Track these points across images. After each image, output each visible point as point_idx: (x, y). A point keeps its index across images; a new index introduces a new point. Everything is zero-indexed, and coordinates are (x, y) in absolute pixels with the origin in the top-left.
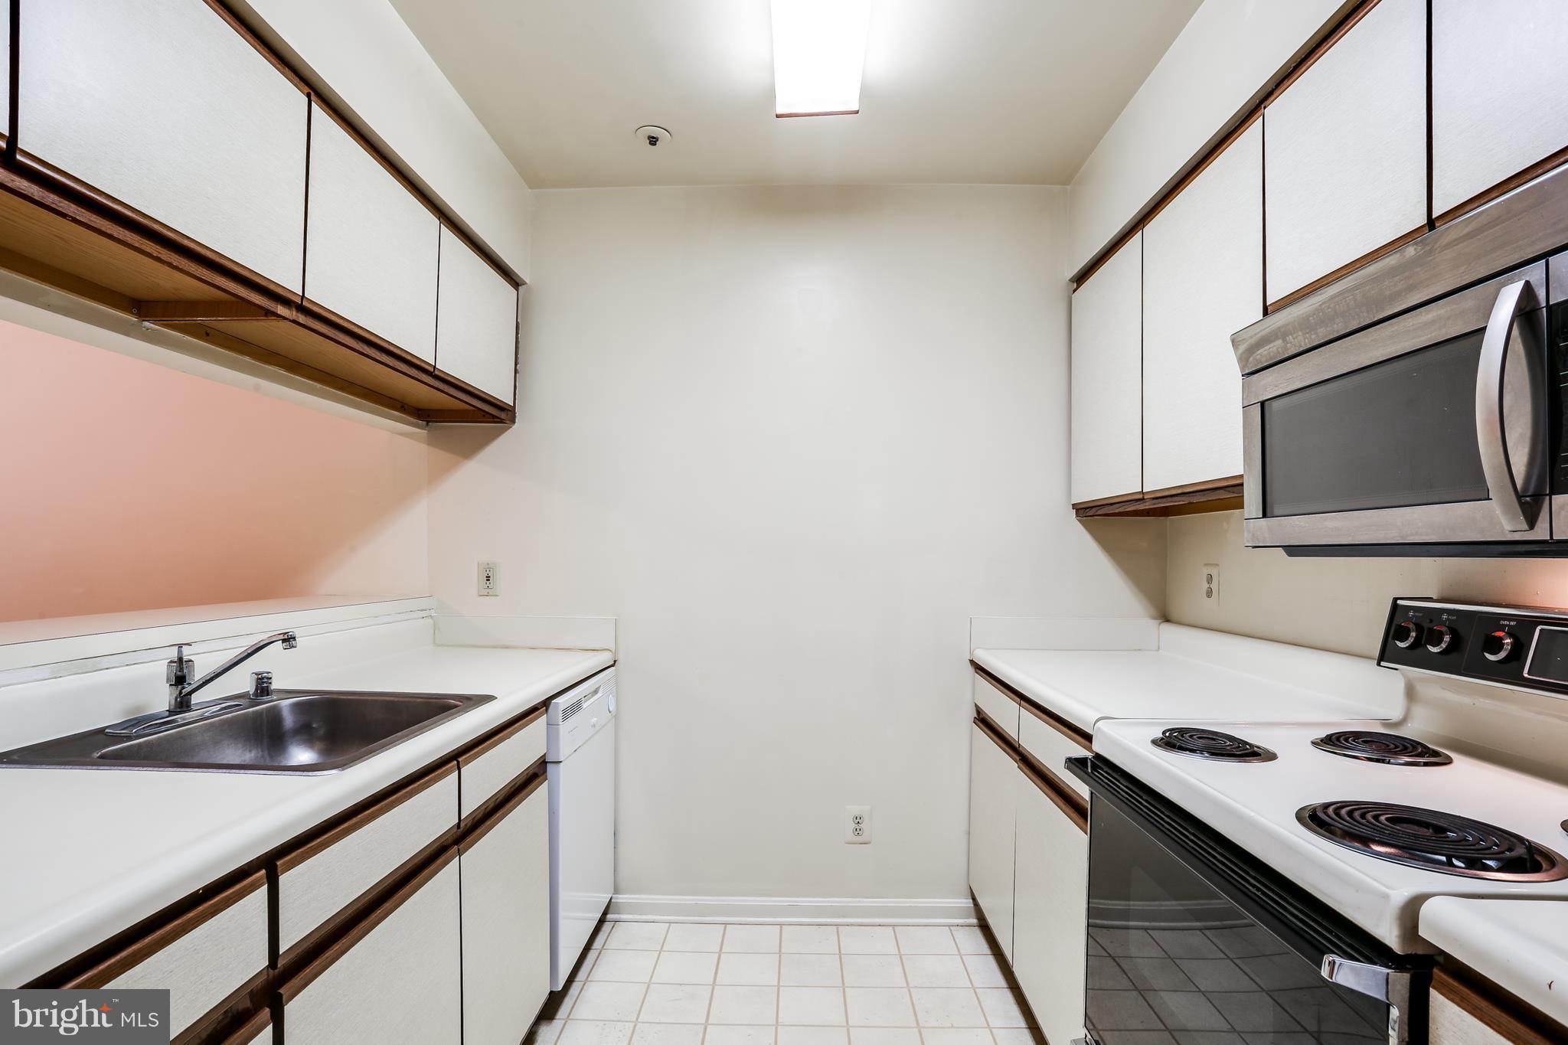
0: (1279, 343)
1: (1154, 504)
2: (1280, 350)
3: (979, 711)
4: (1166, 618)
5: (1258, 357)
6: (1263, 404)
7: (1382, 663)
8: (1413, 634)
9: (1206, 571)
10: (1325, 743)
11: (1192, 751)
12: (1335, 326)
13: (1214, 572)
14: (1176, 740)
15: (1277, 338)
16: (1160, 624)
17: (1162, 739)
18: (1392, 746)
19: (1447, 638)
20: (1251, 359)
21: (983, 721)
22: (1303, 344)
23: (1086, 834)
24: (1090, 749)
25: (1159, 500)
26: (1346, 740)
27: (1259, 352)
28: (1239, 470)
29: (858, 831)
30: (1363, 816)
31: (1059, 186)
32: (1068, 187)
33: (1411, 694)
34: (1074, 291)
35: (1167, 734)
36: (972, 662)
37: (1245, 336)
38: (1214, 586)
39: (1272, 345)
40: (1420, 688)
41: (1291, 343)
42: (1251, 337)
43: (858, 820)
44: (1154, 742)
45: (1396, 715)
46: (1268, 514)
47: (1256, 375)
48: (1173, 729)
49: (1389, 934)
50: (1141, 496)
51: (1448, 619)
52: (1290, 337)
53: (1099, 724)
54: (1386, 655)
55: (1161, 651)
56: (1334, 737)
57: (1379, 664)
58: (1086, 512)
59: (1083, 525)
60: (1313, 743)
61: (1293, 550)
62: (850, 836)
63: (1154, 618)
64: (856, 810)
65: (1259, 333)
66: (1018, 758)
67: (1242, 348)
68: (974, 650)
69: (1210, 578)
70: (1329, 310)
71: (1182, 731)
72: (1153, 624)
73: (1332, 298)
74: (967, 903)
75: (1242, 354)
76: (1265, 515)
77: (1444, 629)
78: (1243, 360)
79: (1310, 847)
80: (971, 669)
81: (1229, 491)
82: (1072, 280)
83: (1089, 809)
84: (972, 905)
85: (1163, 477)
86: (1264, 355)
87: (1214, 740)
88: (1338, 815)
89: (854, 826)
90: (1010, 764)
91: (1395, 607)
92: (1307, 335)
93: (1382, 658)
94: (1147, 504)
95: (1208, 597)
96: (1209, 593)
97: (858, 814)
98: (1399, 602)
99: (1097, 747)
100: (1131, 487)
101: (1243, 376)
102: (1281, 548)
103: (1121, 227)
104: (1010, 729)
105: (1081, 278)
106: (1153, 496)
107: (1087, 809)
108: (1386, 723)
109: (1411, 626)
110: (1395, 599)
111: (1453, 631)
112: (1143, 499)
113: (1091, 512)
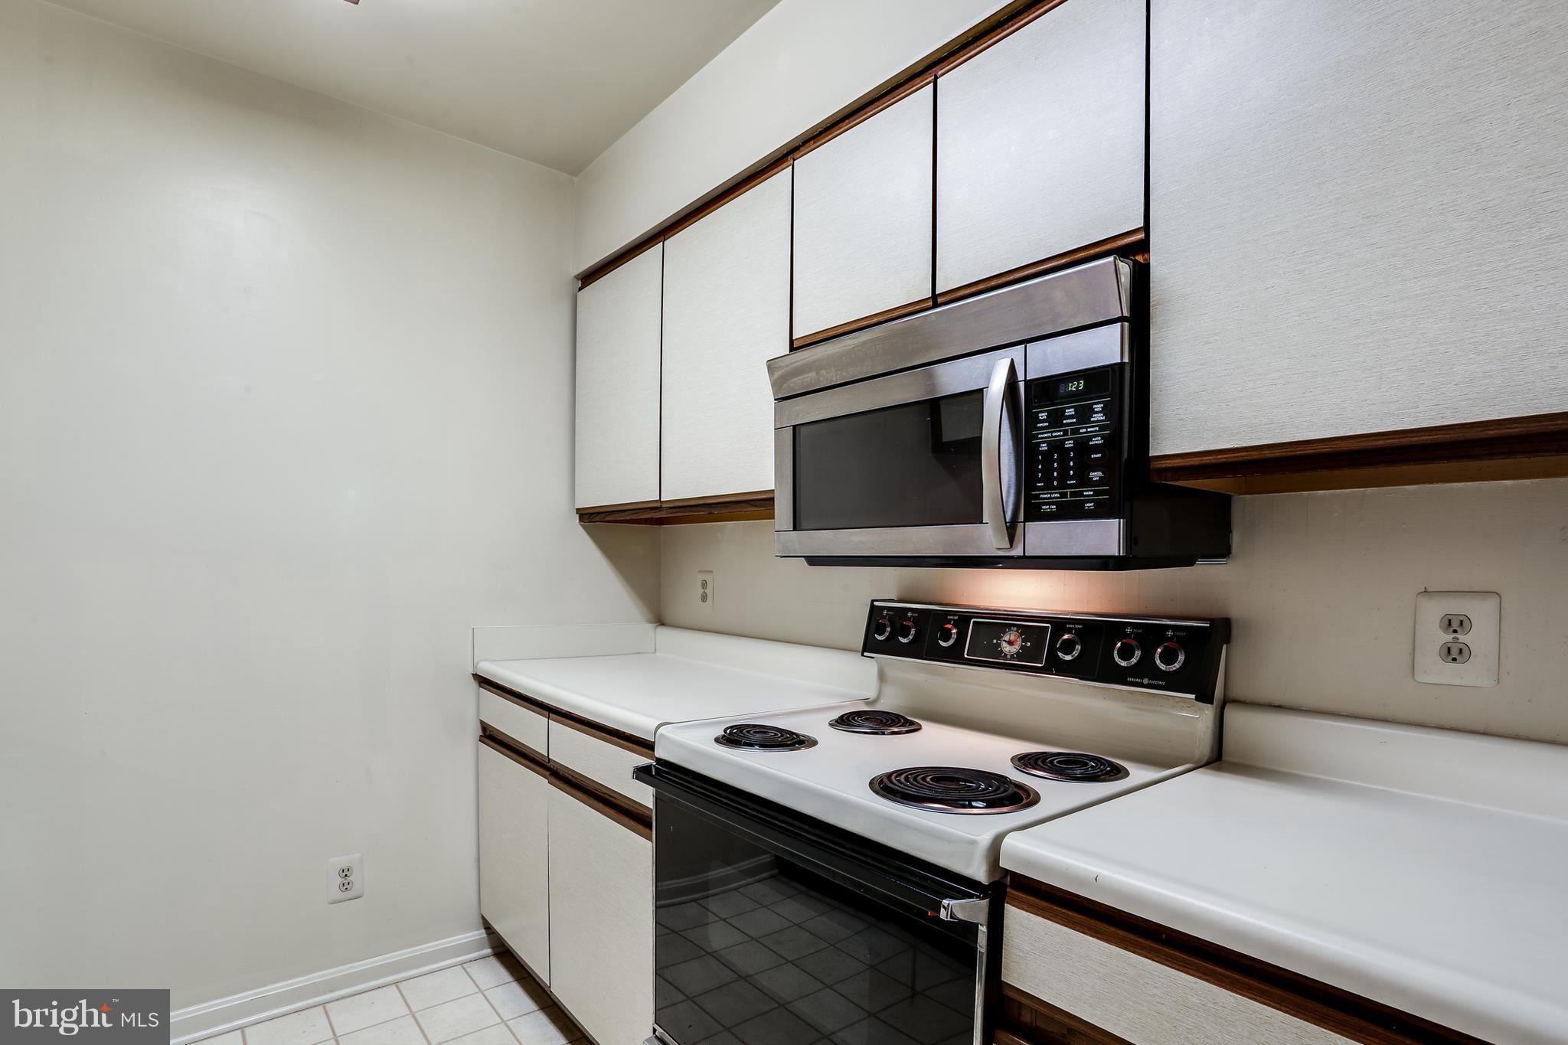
0: (812, 375)
1: (671, 513)
2: (813, 381)
3: (485, 727)
4: (661, 621)
5: (792, 384)
6: (794, 427)
7: (865, 654)
8: (888, 629)
9: (701, 577)
10: (839, 723)
11: (751, 745)
12: (865, 367)
13: (708, 578)
14: (736, 737)
15: (811, 370)
16: (657, 626)
17: (724, 736)
18: (885, 721)
19: (913, 631)
20: (785, 385)
21: (490, 736)
22: (834, 379)
23: (651, 840)
24: (652, 757)
25: (677, 510)
26: (853, 719)
27: (793, 380)
28: (770, 485)
29: (345, 886)
30: (915, 779)
31: (567, 175)
32: (575, 179)
33: (882, 677)
34: (580, 289)
35: (728, 732)
36: (476, 676)
37: (781, 364)
38: (708, 591)
39: (807, 375)
40: (891, 673)
41: (824, 376)
42: (787, 366)
43: (345, 873)
44: (717, 740)
45: (871, 694)
46: (798, 528)
47: (789, 401)
48: (731, 727)
49: (979, 872)
50: (659, 505)
51: (912, 616)
52: (824, 371)
53: (661, 730)
54: (870, 646)
55: (658, 654)
56: (845, 718)
57: (863, 655)
58: (589, 517)
59: (586, 531)
60: (831, 725)
61: (814, 561)
62: (336, 893)
63: (650, 622)
64: (342, 861)
65: (795, 362)
66: (548, 773)
67: (777, 374)
68: (477, 664)
69: (704, 584)
70: (861, 353)
71: (741, 728)
72: (650, 627)
73: (865, 343)
74: (480, 934)
75: (776, 380)
76: (795, 529)
77: (910, 624)
78: (776, 385)
79: (902, 814)
80: (474, 684)
81: (752, 505)
82: (577, 277)
83: (654, 818)
84: (485, 935)
85: (680, 488)
86: (797, 384)
87: (765, 732)
88: (899, 781)
89: (340, 880)
90: (539, 782)
91: (872, 607)
92: (839, 372)
93: (865, 649)
94: (665, 512)
95: (703, 601)
96: (704, 598)
97: (344, 866)
98: (875, 603)
99: (659, 753)
100: (649, 494)
101: (775, 400)
102: (803, 559)
103: (639, 235)
104: (538, 745)
105: (589, 277)
106: (671, 505)
107: (651, 818)
108: (867, 702)
109: (887, 623)
110: (873, 601)
111: (916, 625)
112: (661, 507)
113: (598, 518)
